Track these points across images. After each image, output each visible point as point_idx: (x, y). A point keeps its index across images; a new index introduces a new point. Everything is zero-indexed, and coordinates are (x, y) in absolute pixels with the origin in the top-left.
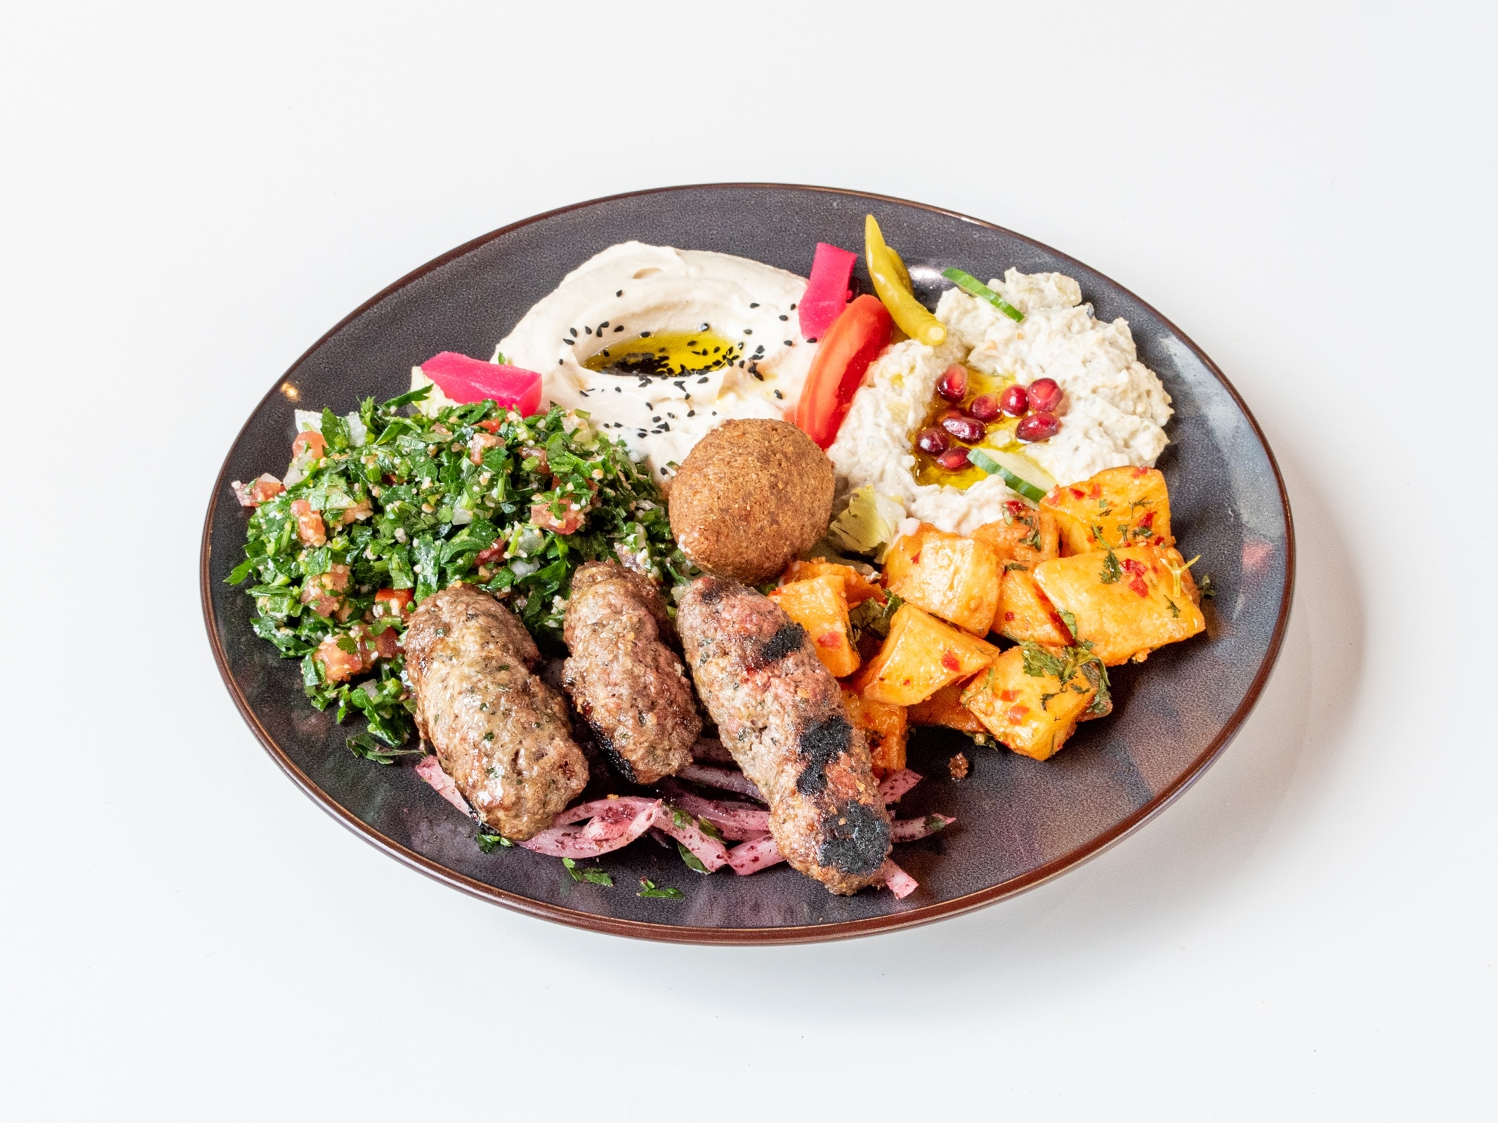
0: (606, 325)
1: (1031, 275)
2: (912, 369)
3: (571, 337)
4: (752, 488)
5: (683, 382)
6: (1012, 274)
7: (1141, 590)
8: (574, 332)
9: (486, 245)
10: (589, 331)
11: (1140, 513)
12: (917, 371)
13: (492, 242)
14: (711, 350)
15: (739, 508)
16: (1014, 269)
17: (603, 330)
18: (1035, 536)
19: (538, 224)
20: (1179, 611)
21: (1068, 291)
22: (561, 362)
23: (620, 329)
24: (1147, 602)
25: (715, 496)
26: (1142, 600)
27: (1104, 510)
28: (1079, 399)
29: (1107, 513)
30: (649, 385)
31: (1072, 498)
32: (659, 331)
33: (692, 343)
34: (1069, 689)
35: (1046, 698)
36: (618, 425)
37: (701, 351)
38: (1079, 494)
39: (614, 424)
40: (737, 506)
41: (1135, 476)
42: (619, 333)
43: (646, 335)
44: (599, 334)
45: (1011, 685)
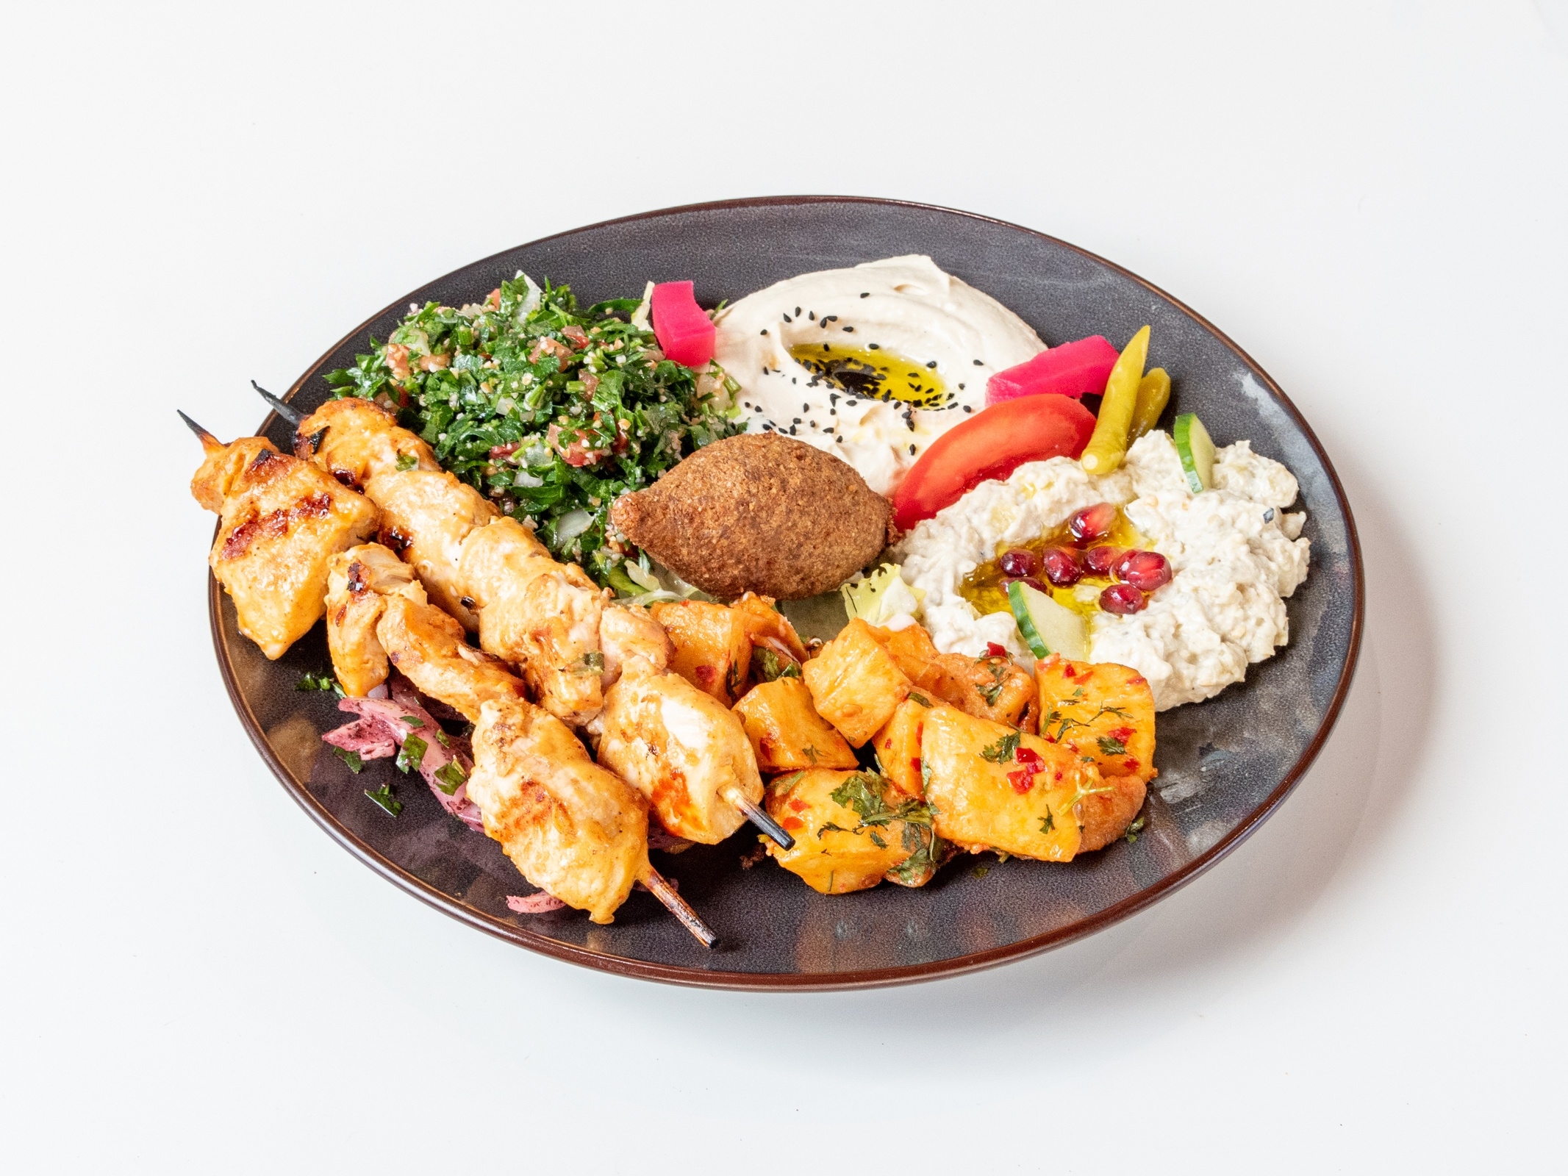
0: (834, 319)
1: (1257, 455)
2: (1050, 485)
3: (792, 315)
4: (718, 494)
5: (838, 397)
6: (1242, 447)
7: (1023, 784)
8: (798, 311)
9: (808, 205)
10: (812, 317)
11: (1115, 722)
12: (1052, 490)
13: (816, 205)
14: (925, 389)
15: (689, 505)
16: (1247, 442)
17: (829, 322)
18: (996, 688)
19: (868, 206)
20: (1053, 828)
21: (1277, 488)
22: (764, 333)
23: (849, 330)
24: (1020, 801)
25: (677, 483)
26: (1014, 795)
27: (1074, 698)
28: (1179, 591)
29: (1074, 702)
30: (814, 387)
31: (1061, 673)
32: (889, 349)
33: (915, 375)
34: (867, 834)
35: (831, 827)
36: (758, 409)
37: (916, 386)
38: (1070, 672)
39: (755, 406)
40: (689, 502)
41: (1130, 682)
42: (846, 333)
43: (874, 347)
44: (824, 324)
45: (808, 799)
